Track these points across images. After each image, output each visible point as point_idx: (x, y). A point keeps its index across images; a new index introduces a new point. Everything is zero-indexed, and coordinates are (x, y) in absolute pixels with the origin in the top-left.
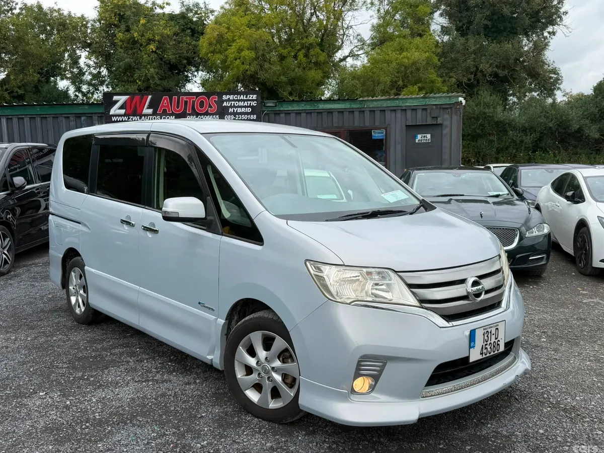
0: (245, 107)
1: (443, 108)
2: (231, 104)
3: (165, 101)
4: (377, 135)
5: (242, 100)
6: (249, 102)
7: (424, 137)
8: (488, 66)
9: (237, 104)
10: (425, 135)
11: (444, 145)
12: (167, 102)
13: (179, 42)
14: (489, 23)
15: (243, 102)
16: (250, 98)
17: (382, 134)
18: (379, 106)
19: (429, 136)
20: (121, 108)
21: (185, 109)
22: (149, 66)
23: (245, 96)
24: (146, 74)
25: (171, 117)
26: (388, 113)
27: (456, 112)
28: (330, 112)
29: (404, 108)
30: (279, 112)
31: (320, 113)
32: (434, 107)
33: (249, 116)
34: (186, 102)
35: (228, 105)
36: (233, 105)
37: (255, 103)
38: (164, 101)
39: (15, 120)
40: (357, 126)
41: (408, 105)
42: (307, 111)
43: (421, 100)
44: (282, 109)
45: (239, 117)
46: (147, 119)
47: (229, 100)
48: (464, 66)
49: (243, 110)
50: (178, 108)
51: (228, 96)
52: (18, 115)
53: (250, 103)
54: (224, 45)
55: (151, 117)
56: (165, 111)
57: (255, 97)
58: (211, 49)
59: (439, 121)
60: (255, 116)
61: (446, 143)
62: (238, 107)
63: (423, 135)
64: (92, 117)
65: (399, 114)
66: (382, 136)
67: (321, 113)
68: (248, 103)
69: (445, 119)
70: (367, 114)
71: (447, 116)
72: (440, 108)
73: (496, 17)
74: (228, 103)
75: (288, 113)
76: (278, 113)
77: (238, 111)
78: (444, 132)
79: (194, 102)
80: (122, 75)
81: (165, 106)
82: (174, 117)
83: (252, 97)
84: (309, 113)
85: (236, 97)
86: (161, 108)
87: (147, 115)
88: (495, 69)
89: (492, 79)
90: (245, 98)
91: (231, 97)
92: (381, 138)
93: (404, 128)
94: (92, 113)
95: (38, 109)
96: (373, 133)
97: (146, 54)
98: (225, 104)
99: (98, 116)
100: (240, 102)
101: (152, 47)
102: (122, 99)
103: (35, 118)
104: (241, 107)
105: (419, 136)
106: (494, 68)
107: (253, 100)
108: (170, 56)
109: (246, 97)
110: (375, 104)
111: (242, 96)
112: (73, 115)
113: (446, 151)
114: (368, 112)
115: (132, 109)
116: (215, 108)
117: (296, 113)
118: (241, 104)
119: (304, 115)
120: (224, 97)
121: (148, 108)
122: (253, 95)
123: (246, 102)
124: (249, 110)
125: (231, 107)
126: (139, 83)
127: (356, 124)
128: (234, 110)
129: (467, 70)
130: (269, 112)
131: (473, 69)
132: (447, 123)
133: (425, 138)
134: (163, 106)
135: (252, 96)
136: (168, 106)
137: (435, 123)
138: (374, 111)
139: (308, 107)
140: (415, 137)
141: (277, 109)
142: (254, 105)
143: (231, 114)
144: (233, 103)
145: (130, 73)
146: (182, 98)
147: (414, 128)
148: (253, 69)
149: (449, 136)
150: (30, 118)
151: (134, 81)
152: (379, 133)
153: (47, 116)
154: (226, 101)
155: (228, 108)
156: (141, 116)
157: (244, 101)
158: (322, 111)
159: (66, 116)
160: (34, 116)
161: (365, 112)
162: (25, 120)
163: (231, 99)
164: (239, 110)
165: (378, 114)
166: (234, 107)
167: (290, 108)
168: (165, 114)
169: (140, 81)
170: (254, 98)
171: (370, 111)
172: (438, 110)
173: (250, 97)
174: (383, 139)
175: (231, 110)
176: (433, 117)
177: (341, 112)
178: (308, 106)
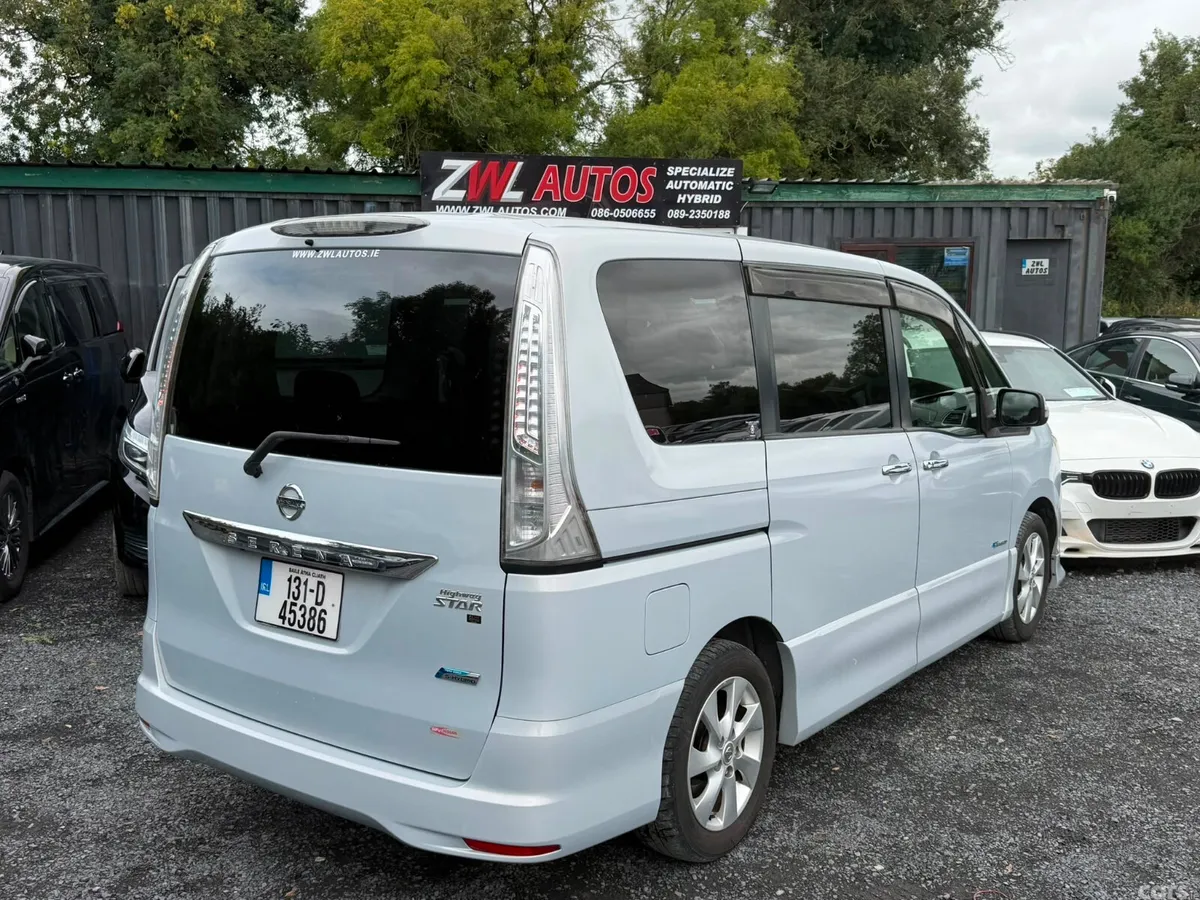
0: (710, 192)
1: (1076, 209)
2: (683, 184)
3: (550, 176)
4: (953, 257)
5: (704, 178)
6: (718, 183)
7: (1038, 264)
8: (873, 118)
9: (694, 185)
10: (1040, 260)
11: (1072, 280)
12: (555, 176)
13: (251, 31)
14: (869, 35)
15: (706, 182)
16: (721, 175)
17: (963, 257)
18: (963, 199)
19: (1046, 263)
20: (457, 186)
21: (590, 193)
22: (197, 81)
23: (712, 169)
24: (193, 97)
25: (560, 209)
26: (977, 215)
27: (1098, 218)
28: (870, 208)
29: (1007, 205)
30: (771, 205)
31: (850, 209)
32: (1060, 206)
33: (716, 212)
34: (593, 178)
35: (676, 188)
36: (685, 188)
37: (730, 186)
38: (548, 174)
39: (213, 203)
40: (920, 239)
41: (1016, 198)
42: (825, 205)
43: (1040, 190)
44: (778, 199)
45: (696, 214)
46: (510, 211)
47: (679, 177)
48: (831, 118)
49: (706, 198)
50: (575, 191)
51: (678, 169)
52: (220, 192)
53: (721, 185)
54: (378, 45)
55: (518, 208)
56: (547, 196)
57: (730, 172)
58: (348, 52)
59: (1068, 235)
60: (728, 213)
61: (1076, 279)
62: (697, 192)
63: (1036, 260)
64: (388, 203)
65: (998, 218)
66: (964, 260)
67: (853, 209)
68: (715, 185)
69: (1075, 230)
70: (939, 215)
71: (1080, 225)
72: (1071, 208)
73: (881, 24)
74: (676, 182)
75: (789, 208)
76: (768, 208)
77: (695, 202)
78: (1074, 256)
79: (608, 178)
80: (132, 96)
81: (549, 187)
82: (565, 209)
83: (726, 173)
84: (830, 209)
85: (694, 171)
86: (540, 191)
87: (510, 205)
88: (886, 127)
89: (881, 145)
90: (711, 174)
91: (684, 171)
92: (960, 263)
93: (1004, 246)
94: (390, 196)
95: (269, 181)
96: (946, 254)
97: (188, 53)
98: (670, 185)
99: (402, 203)
100: (701, 182)
101: (208, 39)
102: (461, 166)
103: (259, 199)
104: (702, 192)
105: (1029, 263)
106: (882, 123)
107: (726, 179)
108: (237, 60)
109: (714, 172)
110: (955, 195)
111: (706, 169)
112: (346, 199)
113: (1075, 293)
114: (941, 211)
115: (479, 191)
116: (650, 192)
117: (805, 208)
118: (702, 185)
119: (818, 212)
120: (671, 171)
121: (513, 189)
122: (728, 167)
123: (712, 183)
124: (717, 199)
125: (682, 191)
126: (176, 116)
127: (918, 234)
128: (687, 199)
129: (835, 125)
130: (752, 205)
131: (845, 124)
132: (1080, 238)
133: (1040, 267)
134: (544, 185)
135: (725, 169)
136: (554, 187)
137: (1059, 237)
138: (952, 209)
139: (829, 197)
140: (1021, 264)
141: (769, 198)
142: (728, 189)
143: (680, 206)
144: (686, 182)
145: (151, 93)
146: (586, 170)
147: (1022, 246)
148: (442, 100)
149: (1081, 264)
150: (248, 199)
151: (164, 112)
152: (958, 254)
153: (289, 197)
154: (673, 178)
155: (675, 193)
156: (497, 205)
157: (710, 179)
158: (853, 205)
159: (332, 198)
160: (259, 196)
161: (936, 211)
162: (237, 203)
163: (683, 174)
164: (698, 199)
165: (959, 217)
166: (689, 191)
167: (795, 198)
168: (546, 203)
169: (177, 111)
170: (729, 175)
171: (945, 208)
172: (1067, 211)
173: (721, 171)
174: (963, 267)
175: (681, 198)
176: (1056, 226)
177: (891, 208)
178: (829, 195)
